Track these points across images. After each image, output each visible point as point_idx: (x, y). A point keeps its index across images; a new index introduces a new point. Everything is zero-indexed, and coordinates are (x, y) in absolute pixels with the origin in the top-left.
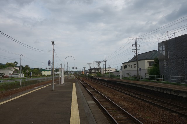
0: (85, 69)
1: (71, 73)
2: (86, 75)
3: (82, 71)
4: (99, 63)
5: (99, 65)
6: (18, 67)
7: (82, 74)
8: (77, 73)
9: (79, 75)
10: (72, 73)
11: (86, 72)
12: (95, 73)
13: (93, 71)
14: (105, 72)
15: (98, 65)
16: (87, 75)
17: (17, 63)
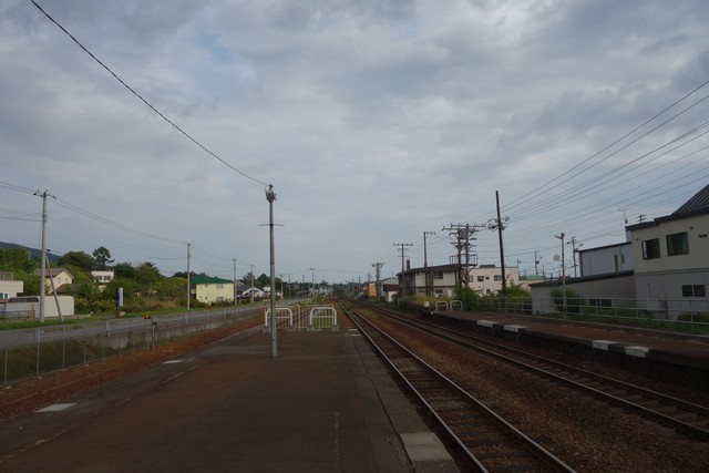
0: (378, 271)
1: (321, 291)
2: (383, 300)
3: (367, 284)
4: (464, 235)
5: (467, 244)
6: (111, 269)
7: (366, 297)
8: (343, 291)
9: (353, 301)
10: (325, 291)
11: (387, 288)
12: (428, 289)
13: (420, 281)
14: (496, 286)
15: (459, 247)
16: (390, 300)
17: (107, 252)
